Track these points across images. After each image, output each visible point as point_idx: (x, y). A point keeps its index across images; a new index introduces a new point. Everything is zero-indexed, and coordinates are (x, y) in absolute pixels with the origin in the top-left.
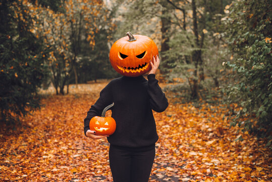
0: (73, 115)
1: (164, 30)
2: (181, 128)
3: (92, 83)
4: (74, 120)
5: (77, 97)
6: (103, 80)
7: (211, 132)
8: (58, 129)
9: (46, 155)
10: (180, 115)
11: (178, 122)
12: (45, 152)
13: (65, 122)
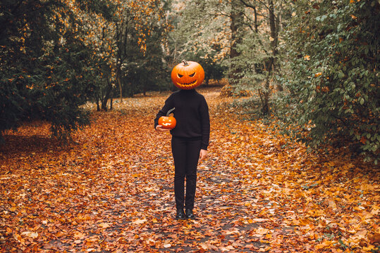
0: (123, 133)
1: (233, 28)
2: (243, 144)
3: (141, 97)
4: (126, 137)
5: (123, 113)
6: (155, 93)
7: (272, 146)
8: (110, 146)
9: (104, 166)
10: (245, 132)
11: (242, 138)
12: (102, 164)
13: (116, 139)
